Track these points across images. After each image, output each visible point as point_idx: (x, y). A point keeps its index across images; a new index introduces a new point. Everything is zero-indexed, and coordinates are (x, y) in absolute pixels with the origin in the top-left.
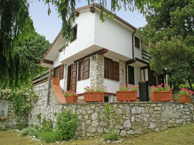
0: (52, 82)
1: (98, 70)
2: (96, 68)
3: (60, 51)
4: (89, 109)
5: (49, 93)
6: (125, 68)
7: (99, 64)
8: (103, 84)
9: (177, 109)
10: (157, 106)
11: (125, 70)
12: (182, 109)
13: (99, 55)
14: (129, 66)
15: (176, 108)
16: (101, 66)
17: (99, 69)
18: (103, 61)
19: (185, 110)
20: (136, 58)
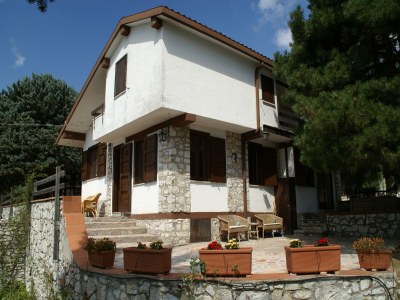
0: (62, 207)
1: (176, 163)
2: (170, 159)
3: (96, 114)
4: (135, 292)
5: (57, 232)
6: (240, 150)
7: (178, 150)
8: (187, 195)
9: (353, 293)
10: (302, 289)
11: (239, 156)
12: (366, 290)
13: (178, 129)
14: (250, 144)
15: (350, 291)
16: (181, 153)
17: (178, 160)
18: (188, 140)
19: (375, 292)
20: (265, 126)
